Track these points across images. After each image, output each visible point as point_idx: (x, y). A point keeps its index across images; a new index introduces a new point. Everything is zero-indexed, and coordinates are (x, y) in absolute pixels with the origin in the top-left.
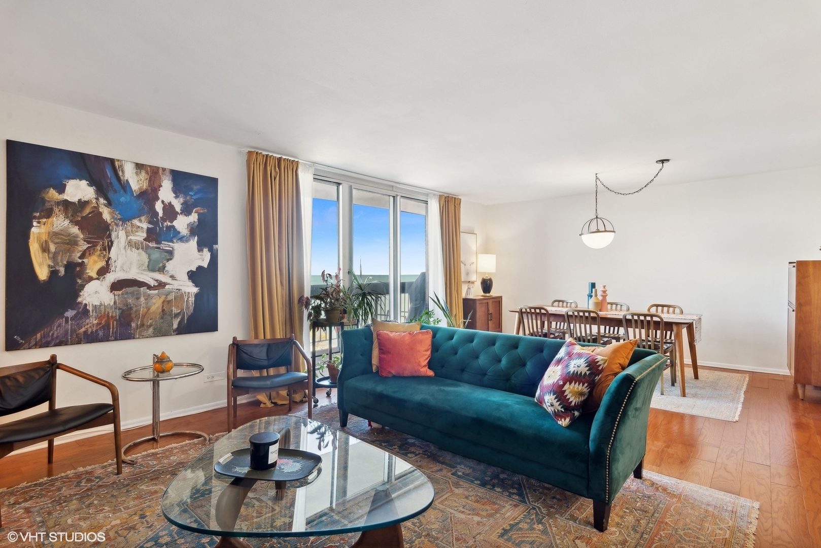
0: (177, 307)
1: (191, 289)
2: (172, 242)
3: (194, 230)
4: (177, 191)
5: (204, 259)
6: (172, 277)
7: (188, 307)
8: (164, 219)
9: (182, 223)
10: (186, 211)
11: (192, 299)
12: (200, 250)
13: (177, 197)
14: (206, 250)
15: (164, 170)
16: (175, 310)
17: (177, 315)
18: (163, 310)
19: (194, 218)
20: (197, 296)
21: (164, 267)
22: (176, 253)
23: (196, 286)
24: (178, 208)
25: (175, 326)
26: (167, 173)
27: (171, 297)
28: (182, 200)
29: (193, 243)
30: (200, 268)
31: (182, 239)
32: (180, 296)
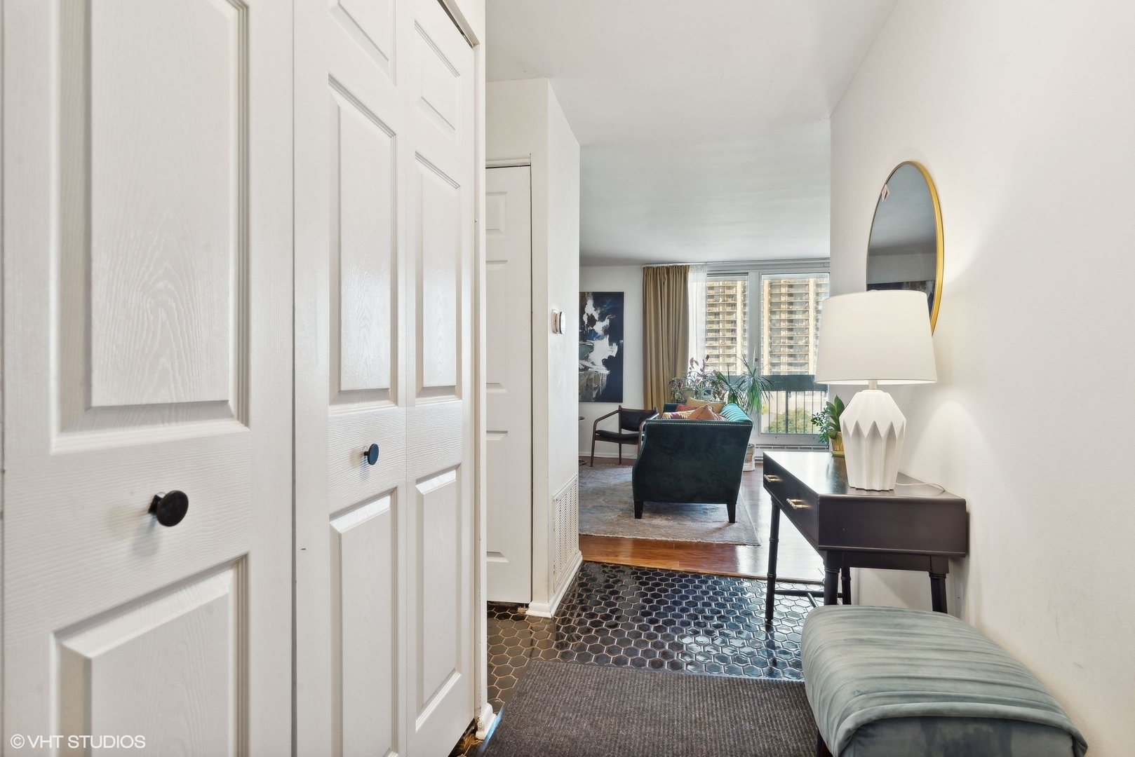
0: (595, 384)
1: (605, 372)
2: (593, 340)
3: (607, 331)
4: (596, 306)
5: (613, 351)
6: (593, 363)
7: (602, 384)
8: (588, 326)
9: (599, 327)
10: (602, 318)
11: (605, 379)
12: (611, 344)
13: (595, 310)
14: (614, 344)
15: (588, 293)
16: (594, 385)
17: (595, 389)
18: (587, 385)
19: (607, 322)
20: (608, 376)
21: (588, 356)
22: (595, 347)
23: (608, 370)
24: (596, 317)
25: (594, 396)
26: (590, 295)
27: (592, 376)
28: (599, 312)
29: (606, 340)
30: (610, 357)
31: (599, 338)
32: (597, 376)
